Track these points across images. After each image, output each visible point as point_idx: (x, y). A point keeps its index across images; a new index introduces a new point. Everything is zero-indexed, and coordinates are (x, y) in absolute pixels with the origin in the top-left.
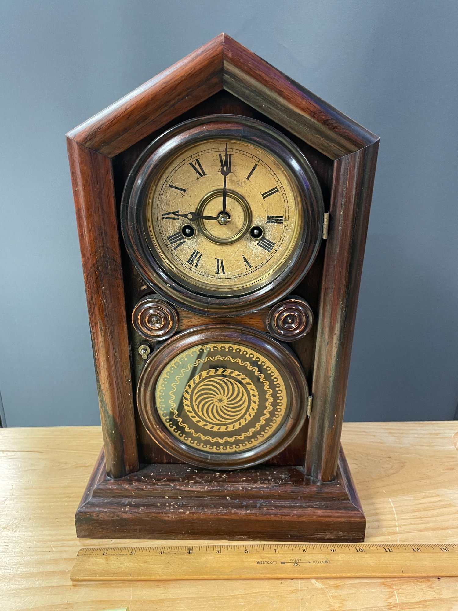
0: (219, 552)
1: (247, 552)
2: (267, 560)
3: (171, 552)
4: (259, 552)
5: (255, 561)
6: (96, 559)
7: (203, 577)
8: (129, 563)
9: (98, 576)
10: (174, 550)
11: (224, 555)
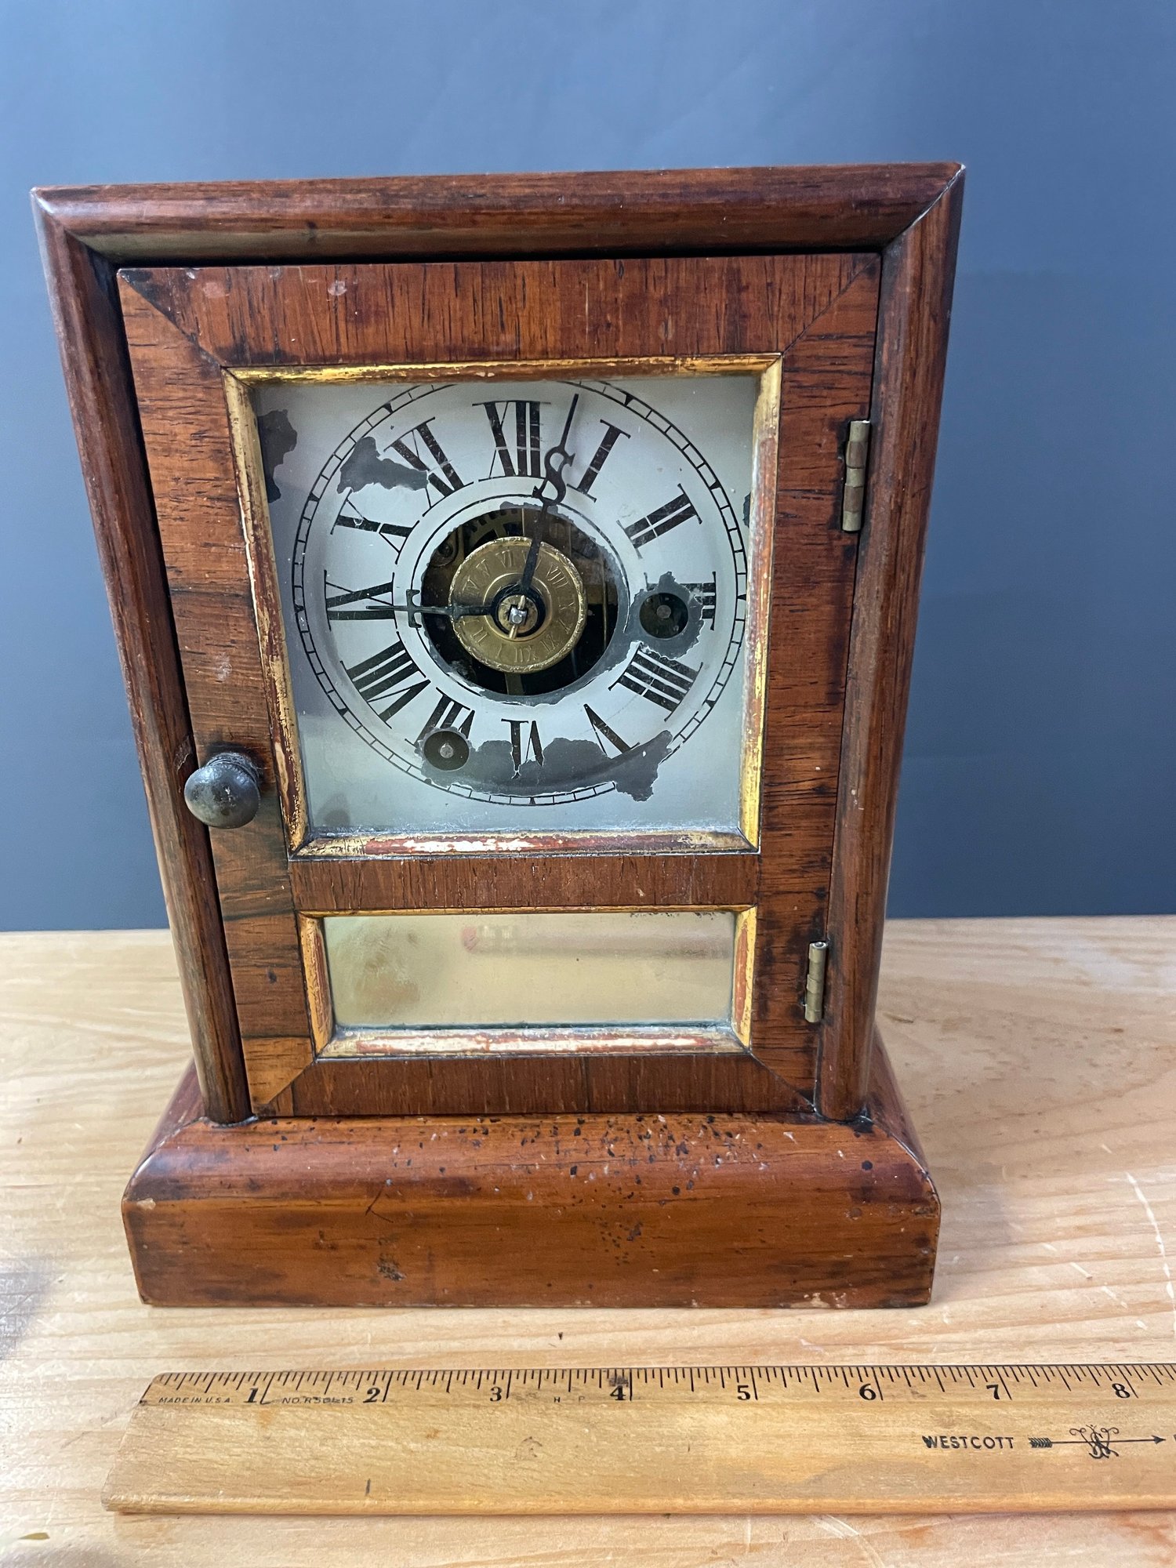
0: (748, 1396)
1: (874, 1396)
2: (970, 1432)
3: (539, 1394)
4: (923, 1396)
5: (913, 1435)
6: (216, 1420)
7: (689, 1503)
8: (359, 1438)
9: (226, 1495)
10: (553, 1385)
11: (773, 1406)
